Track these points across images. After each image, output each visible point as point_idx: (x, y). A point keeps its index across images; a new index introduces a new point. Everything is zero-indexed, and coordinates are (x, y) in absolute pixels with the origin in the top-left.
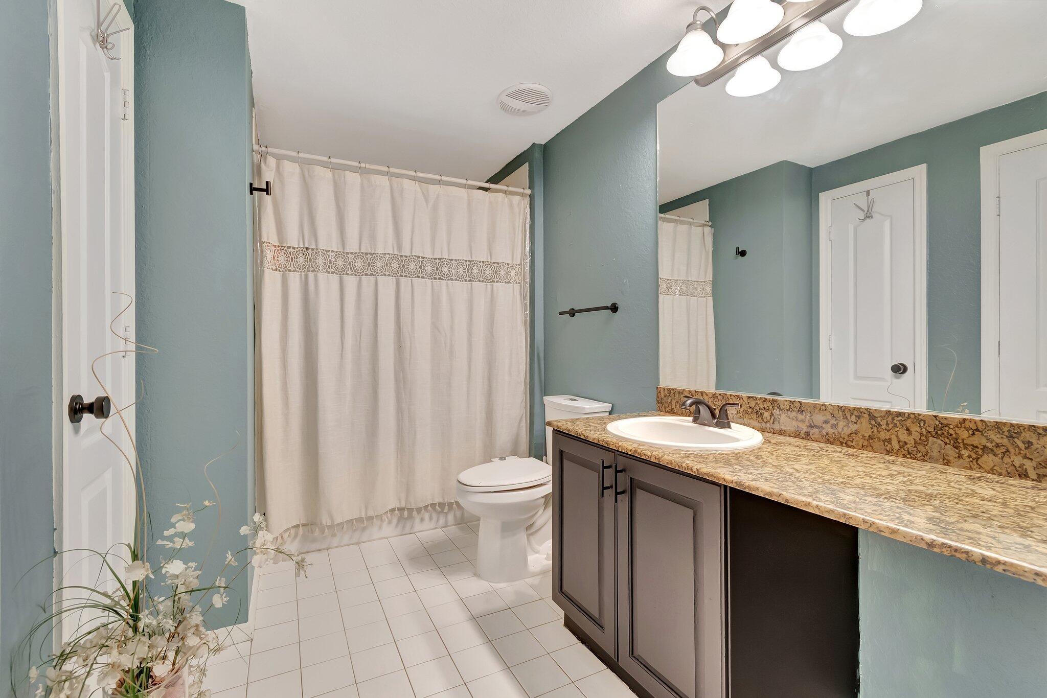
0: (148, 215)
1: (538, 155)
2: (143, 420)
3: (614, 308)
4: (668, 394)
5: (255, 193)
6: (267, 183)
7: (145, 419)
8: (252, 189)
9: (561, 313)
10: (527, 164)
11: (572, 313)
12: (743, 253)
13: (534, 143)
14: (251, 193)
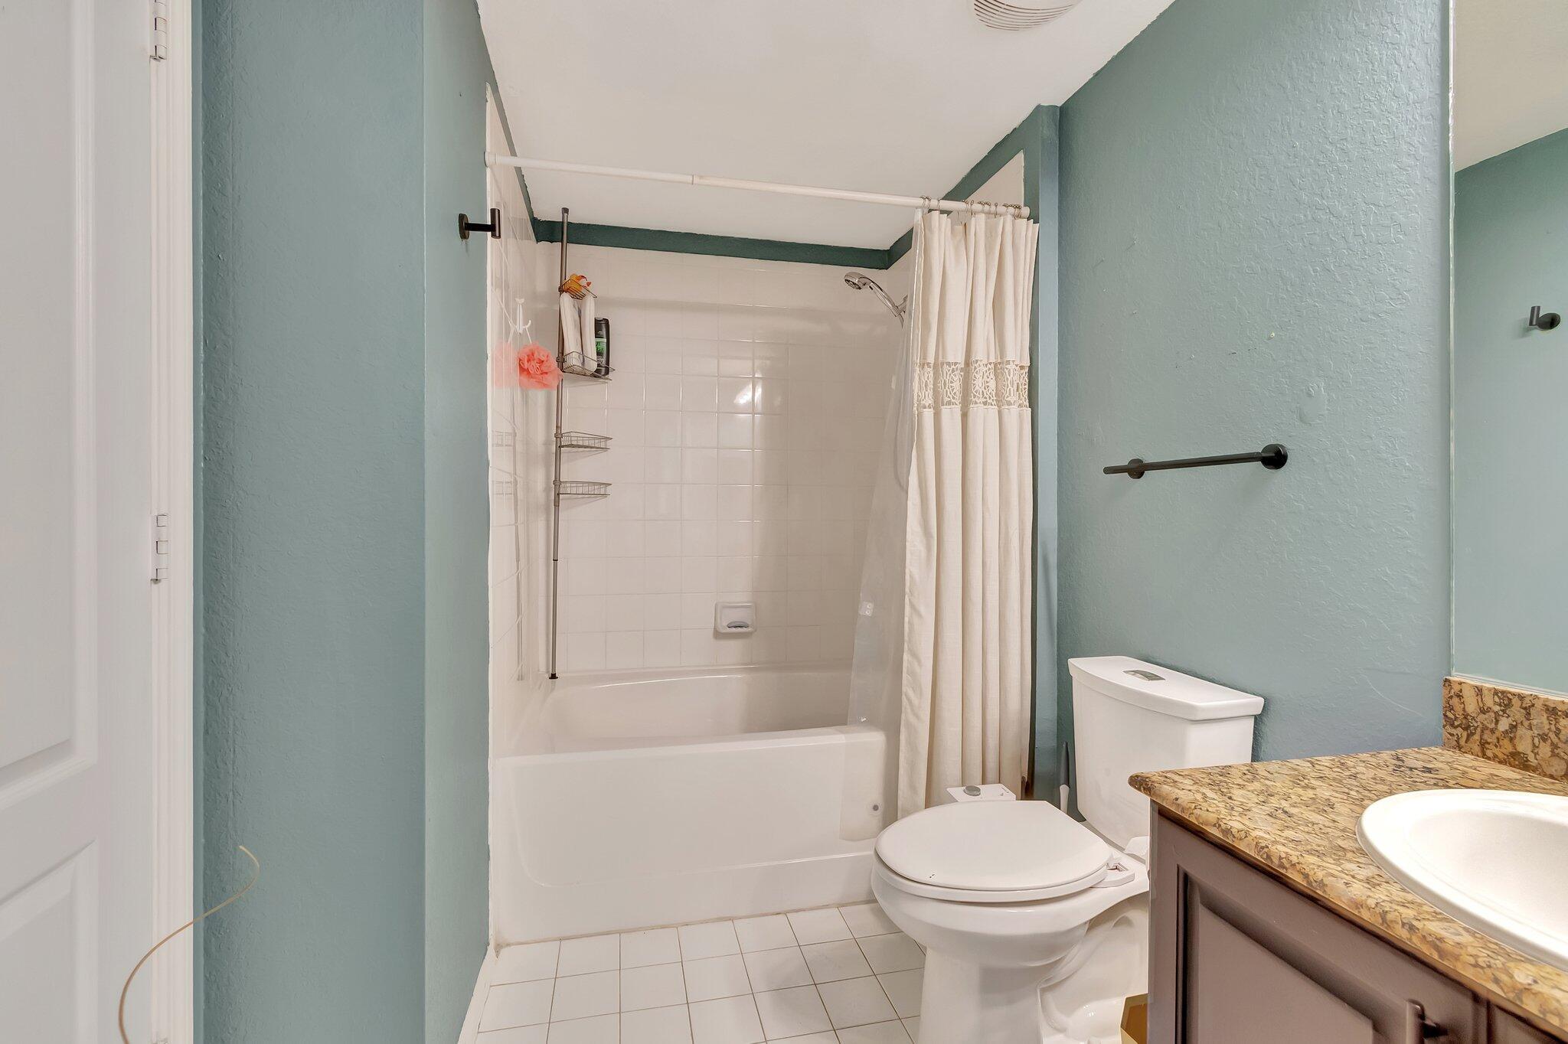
0: (230, 274)
1: (1048, 131)
2: (220, 709)
3: (1275, 459)
4: (1497, 708)
5: (473, 235)
6: (493, 211)
7: (223, 708)
8: (467, 227)
9: (1109, 470)
10: (1021, 156)
11: (1137, 470)
12: (1551, 322)
13: (1039, 107)
14: (464, 236)
